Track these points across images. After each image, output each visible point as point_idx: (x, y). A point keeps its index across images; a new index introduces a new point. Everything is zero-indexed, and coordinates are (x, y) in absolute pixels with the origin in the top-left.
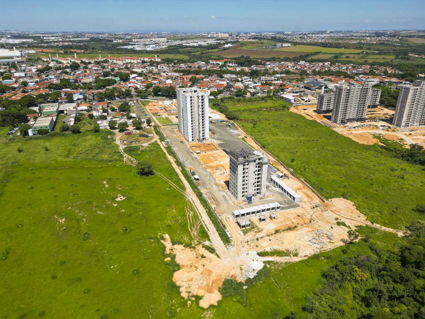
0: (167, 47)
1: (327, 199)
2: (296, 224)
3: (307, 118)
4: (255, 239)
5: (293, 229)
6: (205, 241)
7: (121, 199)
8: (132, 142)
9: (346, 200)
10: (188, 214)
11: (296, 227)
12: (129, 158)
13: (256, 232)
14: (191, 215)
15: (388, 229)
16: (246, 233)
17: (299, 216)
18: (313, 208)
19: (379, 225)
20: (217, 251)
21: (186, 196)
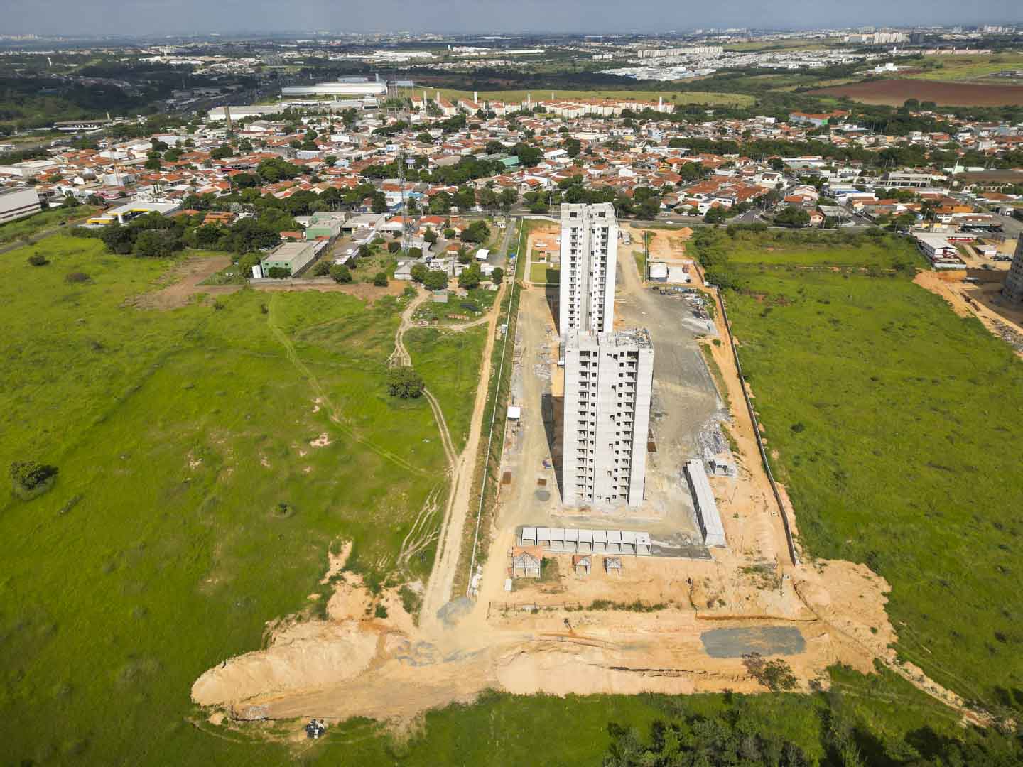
0: (715, 71)
1: (814, 556)
2: (664, 601)
3: (956, 310)
4: (529, 609)
5: (649, 610)
6: (414, 580)
7: (321, 443)
8: (435, 319)
9: (871, 574)
10: (425, 509)
11: (659, 607)
12: (402, 355)
13: (545, 591)
14: (430, 511)
15: (941, 689)
16: (521, 587)
17: (690, 581)
18: (747, 571)
19: (918, 671)
20: (425, 610)
21: (452, 466)
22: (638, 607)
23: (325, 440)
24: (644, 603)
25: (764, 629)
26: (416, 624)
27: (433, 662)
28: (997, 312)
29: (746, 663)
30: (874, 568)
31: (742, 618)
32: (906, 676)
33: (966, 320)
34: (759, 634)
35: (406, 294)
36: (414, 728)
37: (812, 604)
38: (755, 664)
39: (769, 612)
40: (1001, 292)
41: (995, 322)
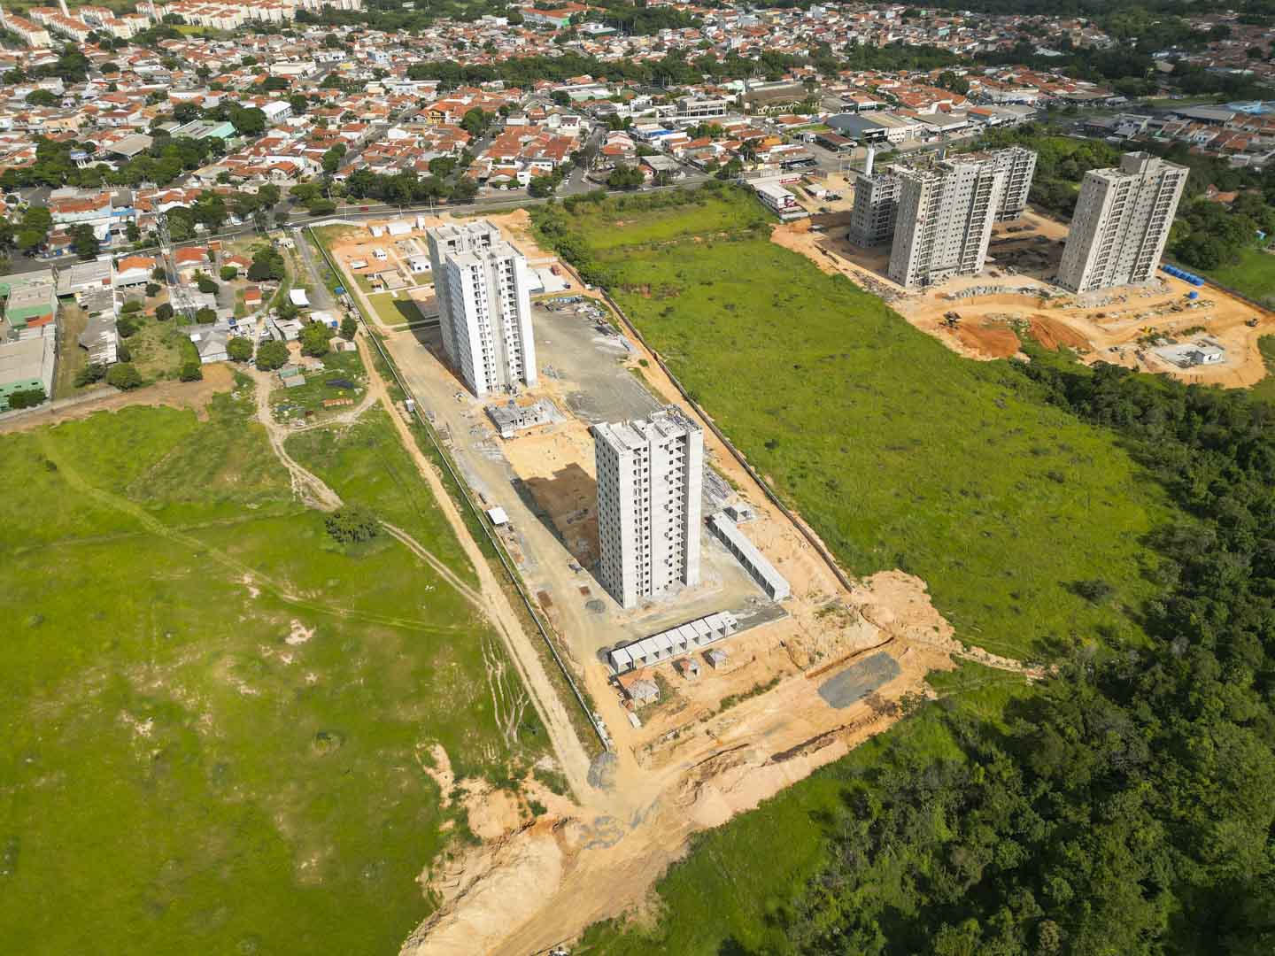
1: (858, 576)
2: (774, 674)
3: (821, 268)
4: (670, 736)
5: (768, 688)
6: (540, 757)
7: (301, 636)
8: (308, 414)
9: (907, 576)
10: (491, 672)
11: (775, 682)
12: (306, 479)
13: (673, 712)
14: (499, 673)
15: (1003, 660)
16: (648, 718)
17: (783, 645)
18: (822, 614)
19: (982, 652)
20: (574, 785)
21: (482, 608)
22: (758, 690)
23: (303, 631)
24: (761, 684)
25: (861, 664)
26: (577, 804)
27: (621, 834)
28: (854, 262)
29: (867, 703)
30: (906, 570)
31: (841, 662)
32: (975, 659)
33: (834, 278)
34: (861, 670)
35: (240, 385)
36: (653, 907)
37: (883, 625)
38: (873, 700)
39: (859, 647)
40: (847, 237)
41: (856, 273)
